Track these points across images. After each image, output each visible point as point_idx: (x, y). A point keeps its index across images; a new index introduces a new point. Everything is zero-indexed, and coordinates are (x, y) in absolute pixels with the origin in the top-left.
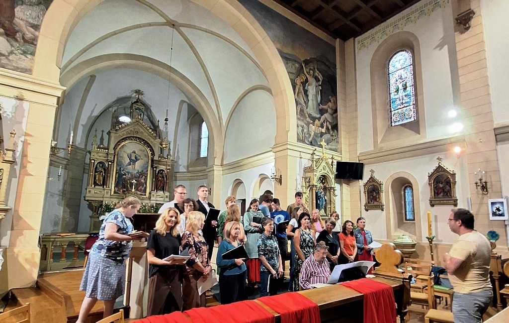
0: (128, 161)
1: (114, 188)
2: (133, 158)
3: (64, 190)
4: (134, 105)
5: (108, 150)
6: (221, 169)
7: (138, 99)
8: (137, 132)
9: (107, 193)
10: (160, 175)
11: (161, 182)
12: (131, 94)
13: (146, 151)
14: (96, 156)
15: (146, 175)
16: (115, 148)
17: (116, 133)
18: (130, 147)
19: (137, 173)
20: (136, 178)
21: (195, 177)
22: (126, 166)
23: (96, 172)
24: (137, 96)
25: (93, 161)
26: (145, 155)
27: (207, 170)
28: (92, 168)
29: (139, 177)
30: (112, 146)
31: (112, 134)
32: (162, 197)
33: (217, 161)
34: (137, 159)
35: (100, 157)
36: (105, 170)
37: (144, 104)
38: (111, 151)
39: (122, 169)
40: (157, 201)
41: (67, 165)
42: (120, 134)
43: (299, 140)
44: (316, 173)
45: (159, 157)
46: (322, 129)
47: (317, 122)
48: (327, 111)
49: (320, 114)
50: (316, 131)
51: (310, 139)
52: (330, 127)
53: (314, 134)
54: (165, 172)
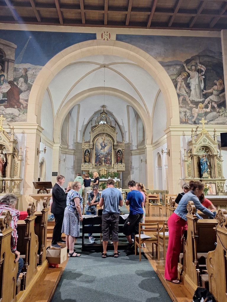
0: (100, 147)
1: (95, 163)
2: (103, 145)
3: (74, 166)
4: (101, 115)
6: (152, 146)
8: (103, 130)
9: (91, 166)
10: (119, 153)
11: (119, 157)
13: (110, 140)
14: (84, 147)
15: (111, 154)
16: (93, 141)
17: (93, 133)
18: (101, 139)
19: (106, 154)
20: (105, 156)
22: (100, 150)
23: (85, 155)
24: (103, 109)
25: (83, 150)
26: (110, 143)
27: (144, 148)
28: (83, 154)
29: (107, 156)
31: (91, 134)
32: (120, 167)
33: (148, 141)
34: (105, 146)
35: (86, 147)
36: (89, 153)
38: (91, 143)
39: (98, 152)
40: (117, 169)
41: (74, 153)
42: (95, 133)
43: (182, 122)
44: (195, 146)
45: (117, 142)
46: (207, 109)
47: (200, 105)
48: (212, 94)
49: (204, 98)
50: (200, 112)
51: (193, 120)
52: (216, 106)
53: (198, 115)
54: (121, 151)
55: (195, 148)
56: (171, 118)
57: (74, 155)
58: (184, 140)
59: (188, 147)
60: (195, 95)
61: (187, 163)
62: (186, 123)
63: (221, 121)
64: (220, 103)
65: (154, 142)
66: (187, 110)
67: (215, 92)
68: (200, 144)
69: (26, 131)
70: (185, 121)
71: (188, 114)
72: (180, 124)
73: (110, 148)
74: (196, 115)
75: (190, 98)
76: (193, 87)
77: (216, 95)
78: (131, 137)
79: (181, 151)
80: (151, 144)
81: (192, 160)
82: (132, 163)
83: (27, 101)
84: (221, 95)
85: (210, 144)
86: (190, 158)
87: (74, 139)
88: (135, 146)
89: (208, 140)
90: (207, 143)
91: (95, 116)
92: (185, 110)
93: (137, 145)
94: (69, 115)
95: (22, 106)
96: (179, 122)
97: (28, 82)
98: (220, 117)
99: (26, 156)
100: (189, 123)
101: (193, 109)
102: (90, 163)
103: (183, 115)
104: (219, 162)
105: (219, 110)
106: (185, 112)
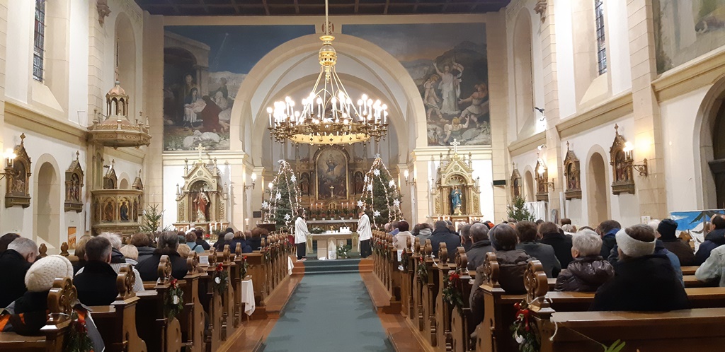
1: (318, 195)
2: (331, 164)
10: (357, 177)
11: (359, 184)
13: (342, 155)
15: (344, 179)
19: (336, 178)
20: (336, 183)
22: (326, 173)
26: (342, 160)
34: (335, 165)
36: (309, 179)
38: (311, 162)
39: (322, 176)
43: (430, 143)
44: (445, 175)
45: (355, 159)
46: (463, 125)
47: (455, 119)
48: (470, 104)
49: (460, 109)
50: (455, 130)
51: (445, 140)
52: (475, 120)
53: (452, 133)
55: (444, 177)
56: (416, 139)
58: (433, 166)
59: (437, 176)
60: (448, 105)
61: (435, 197)
62: (436, 144)
63: (482, 141)
66: (438, 127)
67: (475, 102)
68: (451, 172)
69: (230, 161)
70: (434, 142)
71: (439, 133)
72: (428, 146)
73: (343, 169)
74: (449, 133)
75: (442, 111)
76: (445, 96)
77: (475, 105)
79: (429, 181)
81: (442, 192)
83: (228, 122)
84: (483, 105)
85: (463, 171)
86: (440, 190)
89: (460, 167)
90: (459, 171)
92: (434, 127)
95: (222, 129)
96: (427, 143)
97: (229, 96)
98: (481, 134)
99: (232, 194)
100: (439, 144)
101: (445, 126)
103: (432, 134)
104: (475, 194)
105: (480, 126)
106: (435, 130)
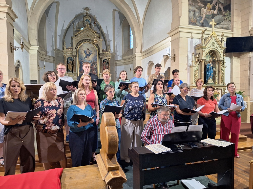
0: (84, 55)
1: (79, 72)
2: (88, 53)
4: (85, 18)
5: (73, 49)
6: (141, 55)
7: (87, 13)
8: (88, 36)
9: (75, 75)
10: (104, 63)
11: (105, 67)
12: (83, 11)
13: (95, 48)
14: (67, 54)
15: (96, 64)
16: (76, 48)
17: (76, 38)
18: (85, 46)
19: (91, 62)
21: (127, 63)
22: (84, 58)
23: (67, 63)
24: (86, 12)
25: (65, 57)
26: (95, 51)
27: (133, 57)
28: (65, 62)
29: (92, 65)
30: (74, 46)
31: (74, 39)
33: (138, 50)
34: (90, 54)
35: (69, 54)
36: (72, 62)
37: (90, 16)
38: (74, 50)
39: (82, 60)
41: (54, 60)
42: (78, 38)
43: (190, 23)
44: (204, 49)
45: (103, 51)
46: (214, 11)
47: (209, 5)
50: (208, 14)
51: (201, 22)
52: (222, 8)
53: (206, 17)
54: (107, 60)
55: (204, 52)
56: (180, 17)
57: (54, 63)
58: (192, 43)
59: (195, 51)
61: (194, 69)
62: (194, 24)
63: (225, 26)
64: (226, 6)
65: (143, 50)
66: (196, 10)
68: (209, 48)
70: (193, 22)
71: (197, 14)
72: (189, 25)
73: (95, 57)
74: (204, 16)
78: (115, 46)
79: (188, 55)
80: (140, 52)
81: (200, 65)
82: (116, 73)
85: (217, 48)
86: (198, 63)
87: (52, 45)
88: (120, 56)
89: (216, 45)
90: (215, 47)
91: (76, 21)
92: (194, 9)
93: (122, 55)
94: (46, 15)
96: (188, 23)
98: (225, 21)
100: (197, 24)
101: (201, 9)
102: (73, 72)
103: (192, 15)
104: (222, 68)
105: (225, 14)
106: (194, 11)
